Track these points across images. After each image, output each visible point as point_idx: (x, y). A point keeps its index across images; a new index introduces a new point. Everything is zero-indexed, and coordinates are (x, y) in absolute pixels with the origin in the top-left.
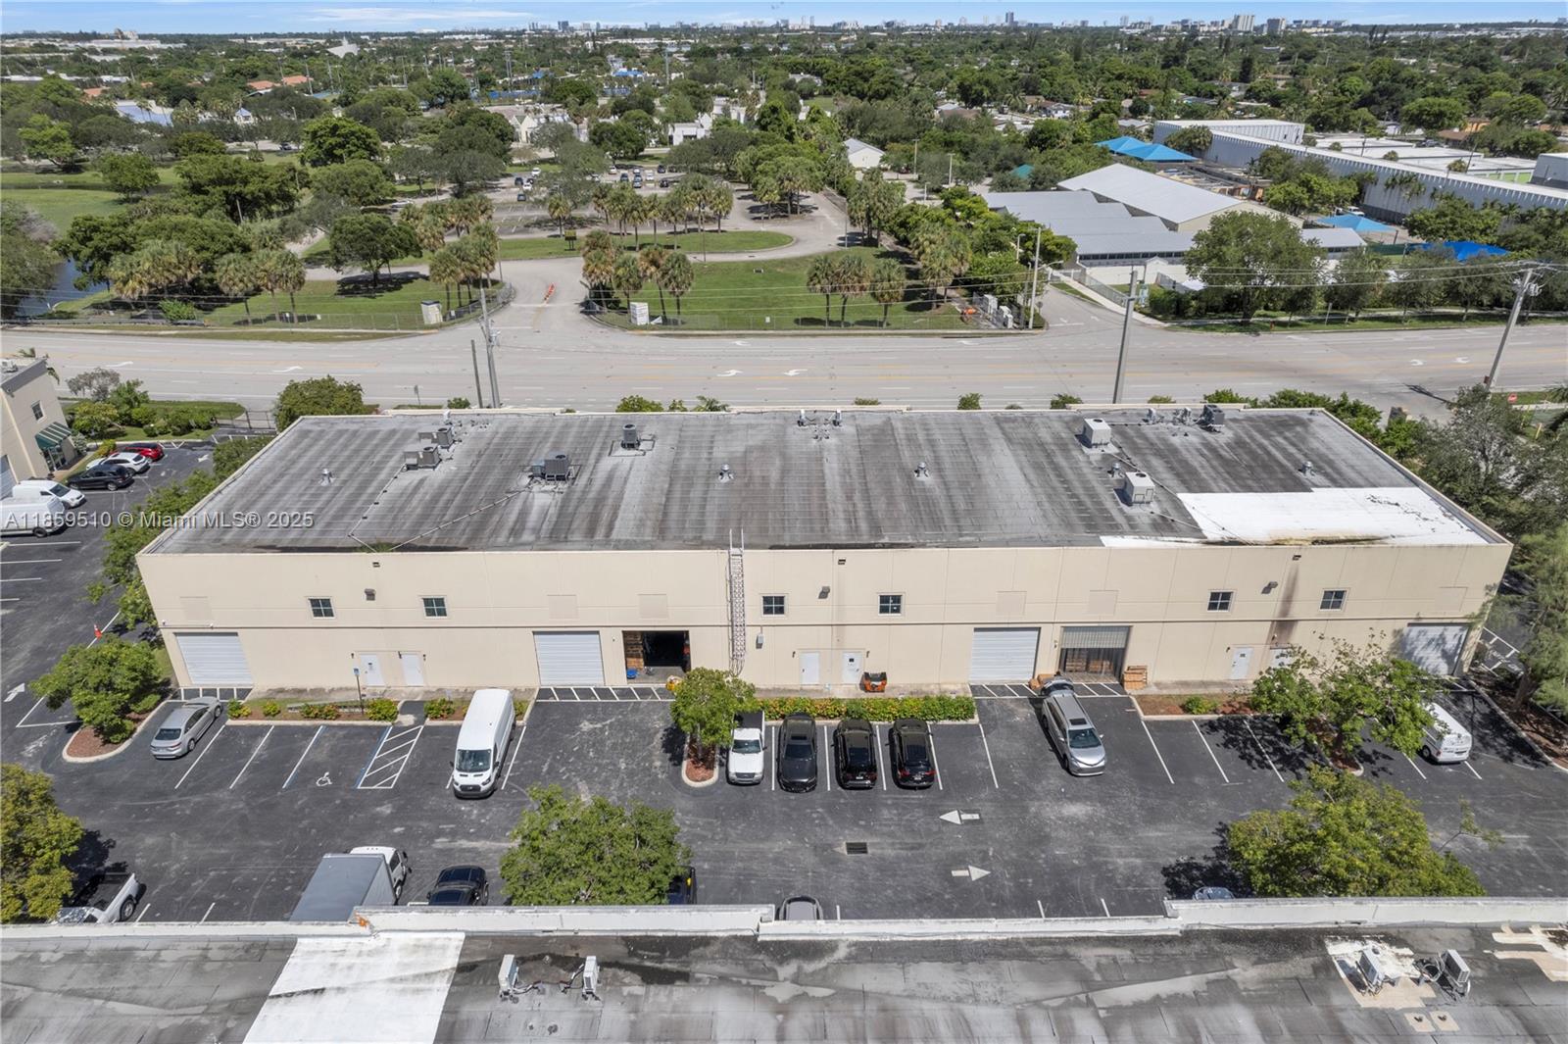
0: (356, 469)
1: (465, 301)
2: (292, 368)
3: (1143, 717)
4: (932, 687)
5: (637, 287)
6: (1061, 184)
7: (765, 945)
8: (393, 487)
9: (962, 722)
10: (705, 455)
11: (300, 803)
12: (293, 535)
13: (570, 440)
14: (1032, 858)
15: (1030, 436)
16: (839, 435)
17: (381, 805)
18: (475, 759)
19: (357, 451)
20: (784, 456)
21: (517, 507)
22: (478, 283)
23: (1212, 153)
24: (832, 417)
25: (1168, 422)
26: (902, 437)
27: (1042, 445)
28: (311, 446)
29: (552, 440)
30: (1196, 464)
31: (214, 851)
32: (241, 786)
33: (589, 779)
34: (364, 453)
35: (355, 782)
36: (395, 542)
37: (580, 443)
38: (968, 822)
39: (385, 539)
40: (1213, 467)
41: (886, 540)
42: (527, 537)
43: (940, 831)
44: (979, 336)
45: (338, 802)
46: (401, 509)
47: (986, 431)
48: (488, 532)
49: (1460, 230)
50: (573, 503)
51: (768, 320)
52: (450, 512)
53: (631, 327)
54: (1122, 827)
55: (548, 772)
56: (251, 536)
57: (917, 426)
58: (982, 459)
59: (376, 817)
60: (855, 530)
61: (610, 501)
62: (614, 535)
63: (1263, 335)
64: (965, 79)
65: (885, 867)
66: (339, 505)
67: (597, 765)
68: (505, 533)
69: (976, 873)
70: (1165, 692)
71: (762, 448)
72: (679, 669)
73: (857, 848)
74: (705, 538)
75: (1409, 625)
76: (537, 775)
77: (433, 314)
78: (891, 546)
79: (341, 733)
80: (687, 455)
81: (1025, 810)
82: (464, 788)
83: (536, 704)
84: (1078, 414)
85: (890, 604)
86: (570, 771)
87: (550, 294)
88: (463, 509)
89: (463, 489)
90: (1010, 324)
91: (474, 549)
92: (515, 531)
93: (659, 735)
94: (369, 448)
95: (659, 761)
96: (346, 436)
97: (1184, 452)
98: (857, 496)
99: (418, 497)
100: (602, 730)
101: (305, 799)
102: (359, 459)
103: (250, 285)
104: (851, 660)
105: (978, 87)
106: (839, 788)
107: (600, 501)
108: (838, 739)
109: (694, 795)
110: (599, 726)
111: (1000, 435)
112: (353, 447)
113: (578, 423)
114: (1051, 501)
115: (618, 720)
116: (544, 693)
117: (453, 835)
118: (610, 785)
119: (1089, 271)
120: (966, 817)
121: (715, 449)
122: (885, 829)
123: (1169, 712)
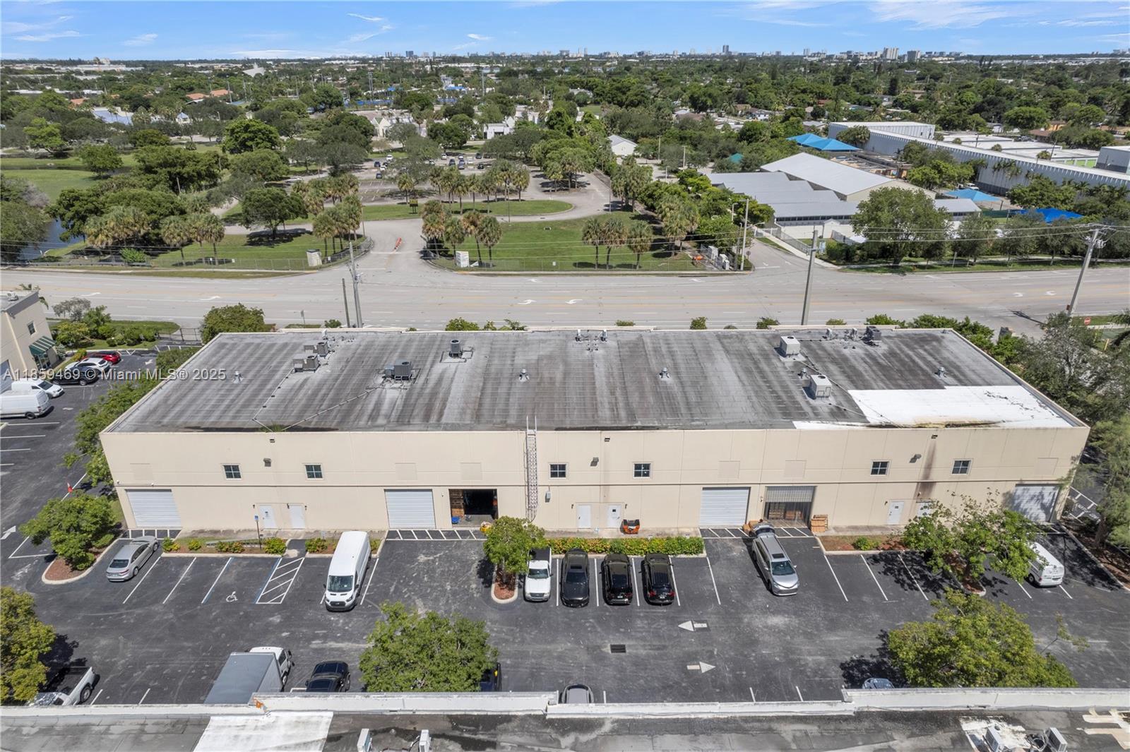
0: (259, 371)
1: (338, 250)
2: (214, 297)
3: (826, 552)
4: (673, 530)
5: (461, 240)
6: (762, 167)
7: (552, 722)
8: (285, 385)
9: (694, 556)
10: (509, 362)
11: (214, 614)
12: (212, 419)
13: (412, 350)
14: (746, 656)
15: (742, 348)
16: (605, 347)
17: (273, 616)
18: (342, 583)
19: (259, 359)
20: (566, 363)
21: (374, 398)
22: (348, 237)
23: (870, 145)
24: (600, 335)
25: (841, 338)
26: (650, 349)
27: (750, 354)
28: (226, 354)
29: (399, 350)
30: (861, 369)
31: (151, 650)
32: (171, 602)
33: (424, 597)
34: (265, 360)
35: (254, 598)
36: (286, 424)
37: (419, 353)
38: (699, 629)
39: (279, 422)
40: (873, 371)
41: (639, 424)
42: (381, 421)
43: (678, 636)
44: (705, 275)
45: (241, 613)
46: (291, 400)
47: (711, 345)
48: (352, 417)
49: (1046, 200)
50: (414, 397)
51: (554, 264)
52: (326, 403)
53: (456, 268)
54: (810, 633)
55: (394, 592)
56: (181, 420)
57: (661, 341)
58: (708, 365)
59: (270, 624)
60: (616, 417)
61: (441, 395)
62: (444, 420)
63: (908, 275)
64: (694, 93)
65: (638, 663)
66: (246, 397)
67: (430, 587)
68: (365, 418)
69: (705, 667)
70: (841, 534)
71: (550, 357)
72: (490, 517)
73: (619, 649)
74: (508, 422)
75: (1017, 485)
76: (386, 594)
77: (315, 259)
78: (643, 428)
79: (245, 563)
80: (496, 362)
81: (740, 620)
82: (333, 603)
83: (386, 542)
84: (776, 333)
85: (642, 470)
86: (410, 591)
87: (399, 245)
88: (335, 400)
89: (335, 386)
90: (728, 267)
91: (342, 430)
92: (373, 417)
93: (475, 565)
94: (268, 356)
95: (475, 584)
96: (252, 347)
97: (853, 360)
98: (618, 392)
99: (303, 392)
100: (434, 561)
101: (218, 611)
102: (261, 364)
103: (185, 238)
104: (614, 511)
105: (703, 98)
106: (605, 604)
107: (434, 394)
108: (604, 567)
109: (500, 610)
110: (431, 558)
111: (721, 348)
112: (257, 355)
113: (418, 339)
114: (757, 396)
115: (445, 554)
116: (392, 534)
117: (325, 638)
118: (439, 601)
119: (783, 229)
120: (697, 625)
121: (516, 358)
122: (639, 635)
123: (844, 549)
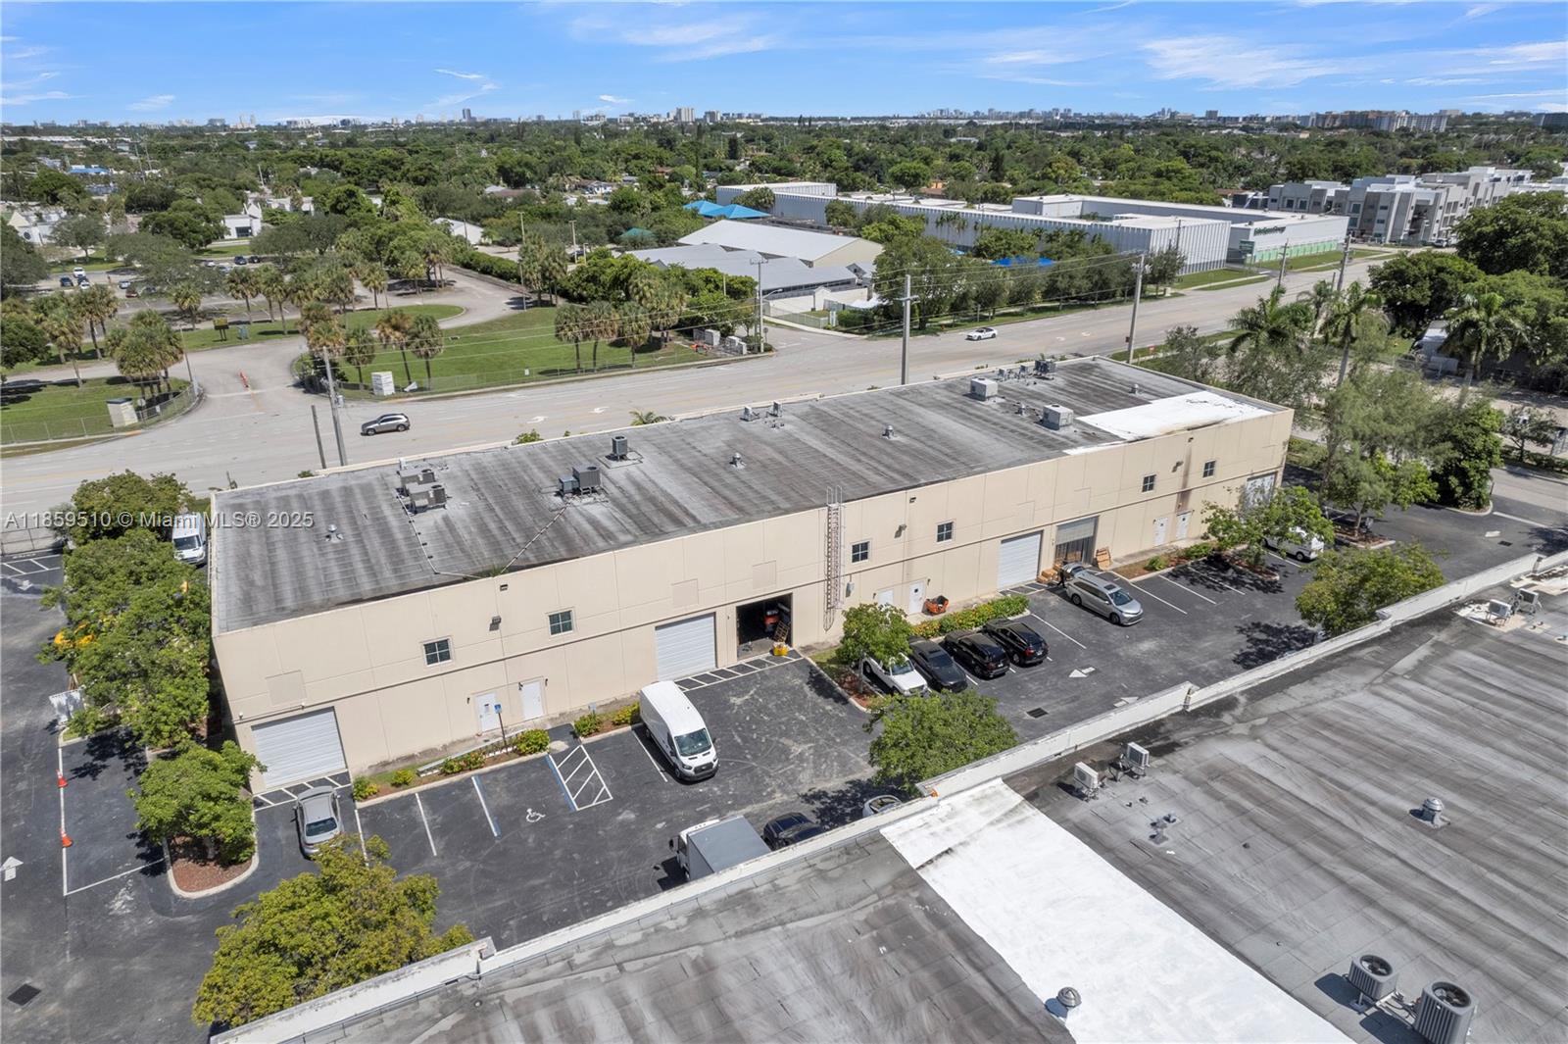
3: (1130, 581)
6: (681, 241)
7: (1196, 713)
8: (422, 529)
10: (697, 454)
11: (530, 841)
15: (931, 400)
17: (619, 814)
19: (329, 510)
21: (578, 518)
23: (778, 209)
26: (839, 416)
27: (947, 404)
32: (445, 851)
33: (786, 734)
34: (340, 510)
35: (567, 806)
36: (497, 567)
38: (1090, 674)
43: (1079, 686)
44: (727, 362)
46: (459, 543)
50: (629, 506)
52: (516, 535)
54: (1184, 646)
57: (840, 407)
58: (919, 420)
59: (625, 824)
61: (661, 498)
62: (703, 520)
63: (942, 335)
66: (382, 554)
67: (779, 724)
71: (739, 441)
73: (1038, 713)
75: (1249, 480)
77: (126, 413)
79: (502, 775)
80: (680, 456)
81: (1118, 656)
82: (697, 770)
85: (945, 532)
86: (761, 735)
87: (247, 382)
88: (526, 531)
89: (501, 517)
92: (606, 535)
93: (807, 689)
95: (828, 706)
99: (461, 531)
100: (753, 699)
101: (532, 835)
102: (343, 516)
104: (917, 591)
106: (983, 681)
107: (652, 501)
110: (747, 697)
111: (910, 404)
112: (319, 508)
114: (1002, 437)
115: (759, 689)
118: (807, 733)
120: (1086, 671)
121: (698, 448)
123: (1140, 574)
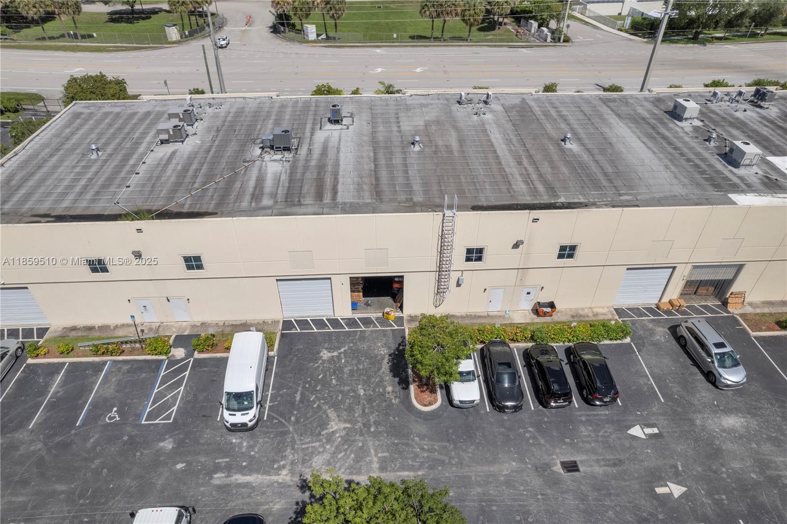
0: (120, 144)
1: (195, 27)
2: (78, 69)
3: (753, 334)
4: (586, 311)
5: (307, 16)
8: (150, 159)
9: (619, 342)
10: (395, 129)
11: (92, 440)
12: (65, 204)
13: (287, 117)
14: (715, 472)
15: (632, 112)
16: (492, 111)
17: (164, 440)
18: (241, 400)
19: (120, 129)
20: (458, 130)
21: (254, 174)
22: (203, 15)
24: (484, 98)
25: (725, 101)
26: (540, 113)
28: (82, 125)
29: (273, 117)
30: (765, 133)
31: (14, 499)
32: (39, 425)
33: (336, 406)
34: (126, 130)
35: (139, 416)
36: (154, 208)
37: (296, 120)
38: (652, 436)
39: (146, 207)
40: (779, 135)
42: (266, 202)
43: (631, 447)
44: (531, 47)
45: (125, 438)
46: (158, 178)
47: (598, 108)
48: (232, 197)
50: (300, 170)
51: (395, 36)
52: (199, 180)
53: (305, 41)
54: (775, 438)
55: (301, 401)
56: (28, 205)
57: (546, 104)
58: (606, 130)
59: (159, 452)
60: (534, 192)
61: (329, 168)
62: (340, 199)
65: (600, 486)
66: (106, 176)
67: (341, 392)
68: (247, 198)
69: (677, 490)
70: (758, 311)
71: (438, 122)
73: (571, 467)
74: (415, 199)
76: (292, 403)
77: (173, 33)
79: (126, 367)
80: (381, 128)
83: (283, 335)
84: (657, 96)
86: (318, 399)
87: (249, 22)
88: (209, 177)
89: (208, 159)
90: (549, 39)
91: (223, 215)
92: (257, 196)
93: (386, 361)
94: (129, 126)
95: (390, 386)
96: (111, 117)
97: (751, 124)
98: (525, 162)
99: (171, 167)
100: (339, 357)
101: (97, 436)
102: (122, 136)
104: (528, 293)
106: (541, 407)
107: (321, 167)
109: (426, 420)
110: (335, 354)
111: (610, 112)
112: (116, 126)
113: (290, 104)
115: (350, 348)
116: (287, 324)
117: (229, 469)
118: (354, 411)
119: (589, 6)
120: (649, 431)
121: (401, 124)
122: (588, 446)
123: (769, 329)
